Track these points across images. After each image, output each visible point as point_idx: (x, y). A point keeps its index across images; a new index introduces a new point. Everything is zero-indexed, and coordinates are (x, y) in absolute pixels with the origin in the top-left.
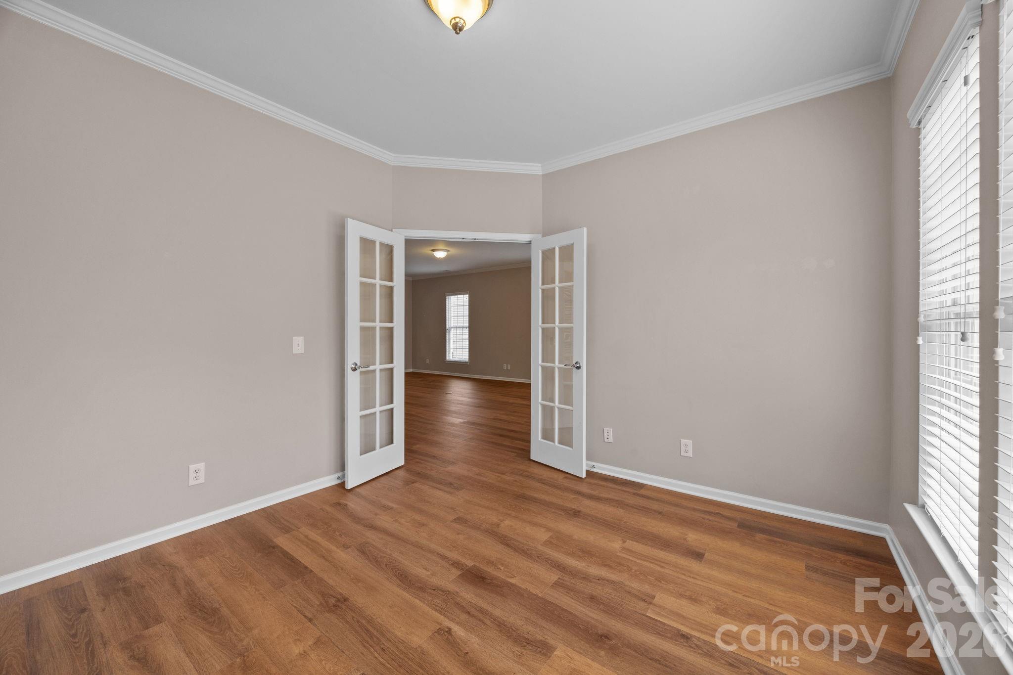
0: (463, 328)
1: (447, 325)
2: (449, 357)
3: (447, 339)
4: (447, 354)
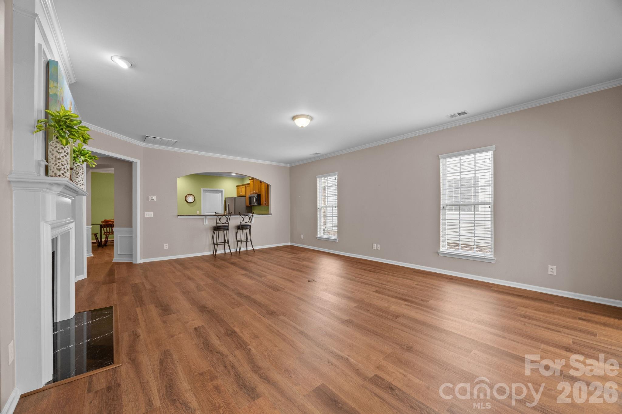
0: (332, 207)
1: (318, 205)
2: (320, 233)
3: (318, 217)
4: (318, 231)
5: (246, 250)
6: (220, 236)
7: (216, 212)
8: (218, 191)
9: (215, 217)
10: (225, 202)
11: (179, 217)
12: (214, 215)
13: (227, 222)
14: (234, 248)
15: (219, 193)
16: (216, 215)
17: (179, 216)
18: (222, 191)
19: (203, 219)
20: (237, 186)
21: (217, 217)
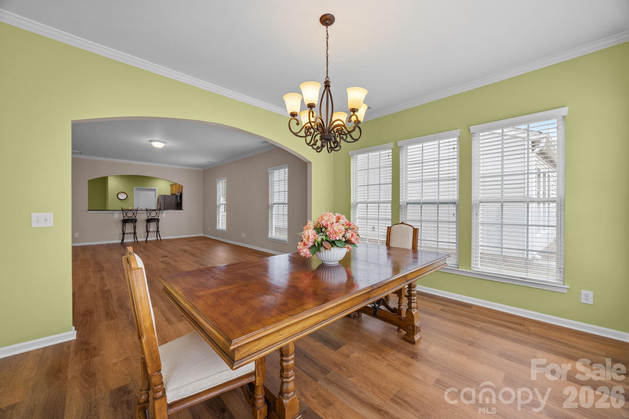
5: (156, 239)
6: (129, 228)
7: (122, 208)
8: (152, 189)
9: (146, 211)
10: (158, 199)
11: (89, 212)
12: (145, 210)
13: (133, 216)
14: (145, 238)
15: (152, 191)
16: (147, 211)
17: (89, 210)
18: (155, 189)
19: (113, 213)
20: (171, 185)
21: (124, 212)
